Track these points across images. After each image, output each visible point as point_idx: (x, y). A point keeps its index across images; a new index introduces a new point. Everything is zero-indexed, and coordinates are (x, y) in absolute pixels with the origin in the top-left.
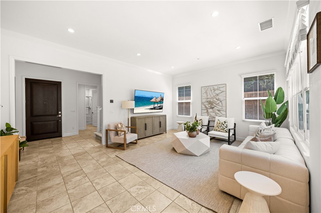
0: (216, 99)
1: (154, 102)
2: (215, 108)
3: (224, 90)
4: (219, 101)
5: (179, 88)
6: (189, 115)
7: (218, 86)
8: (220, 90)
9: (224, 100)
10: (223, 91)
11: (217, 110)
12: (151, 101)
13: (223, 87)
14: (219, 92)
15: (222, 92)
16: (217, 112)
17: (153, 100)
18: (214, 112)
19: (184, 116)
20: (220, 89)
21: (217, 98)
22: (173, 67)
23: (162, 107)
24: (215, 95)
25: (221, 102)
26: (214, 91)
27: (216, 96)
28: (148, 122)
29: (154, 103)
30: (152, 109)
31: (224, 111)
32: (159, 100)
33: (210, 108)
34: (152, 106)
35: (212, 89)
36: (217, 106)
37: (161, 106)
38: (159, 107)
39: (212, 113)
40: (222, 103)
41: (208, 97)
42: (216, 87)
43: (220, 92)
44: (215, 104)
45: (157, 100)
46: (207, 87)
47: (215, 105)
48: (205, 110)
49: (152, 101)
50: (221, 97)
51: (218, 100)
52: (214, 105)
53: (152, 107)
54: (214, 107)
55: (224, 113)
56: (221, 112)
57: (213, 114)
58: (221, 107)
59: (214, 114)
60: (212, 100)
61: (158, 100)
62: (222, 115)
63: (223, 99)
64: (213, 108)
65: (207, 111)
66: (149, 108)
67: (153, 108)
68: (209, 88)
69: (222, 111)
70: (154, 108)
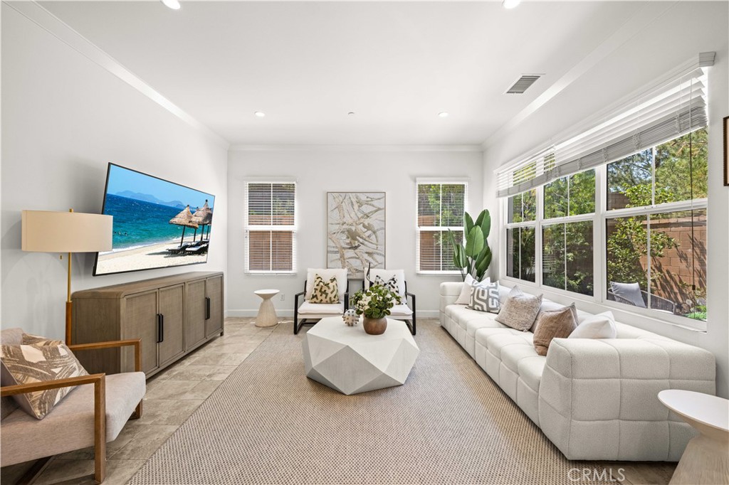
0: (364, 226)
1: (185, 225)
2: (362, 247)
3: (382, 207)
4: (370, 232)
5: (254, 189)
6: (290, 269)
7: (368, 195)
8: (373, 206)
9: (381, 229)
10: (379, 209)
11: (367, 253)
12: (172, 220)
13: (379, 199)
14: (370, 209)
15: (376, 211)
16: (366, 256)
17: (181, 219)
18: (358, 258)
19: (271, 271)
20: (374, 203)
21: (366, 224)
22: (260, 114)
23: (208, 245)
24: (362, 217)
25: (374, 232)
26: (359, 207)
27: (362, 220)
28: (169, 305)
29: (185, 229)
30: (173, 253)
31: (381, 254)
32: (200, 219)
33: (350, 248)
34: (174, 244)
35: (354, 200)
36: (366, 243)
37: (204, 243)
38: (198, 244)
39: (354, 260)
40: (376, 237)
41: (345, 220)
42: (363, 198)
43: (372, 209)
44: (362, 238)
45: (194, 219)
46: (343, 195)
47: (361, 240)
48: (336, 252)
49: (176, 220)
50: (374, 221)
51: (368, 227)
52: (359, 241)
53: (176, 247)
54: (359, 246)
55: (380, 259)
56: (375, 256)
57: (356, 264)
58: (375, 246)
59: (358, 262)
60: (353, 228)
61: (198, 218)
62: (376, 263)
63: (379, 228)
64: (356, 248)
65: (342, 256)
66: (165, 250)
67: (178, 251)
68: (347, 197)
69: (378, 254)
70: (182, 251)
